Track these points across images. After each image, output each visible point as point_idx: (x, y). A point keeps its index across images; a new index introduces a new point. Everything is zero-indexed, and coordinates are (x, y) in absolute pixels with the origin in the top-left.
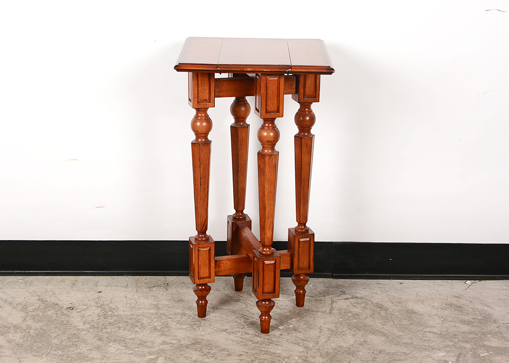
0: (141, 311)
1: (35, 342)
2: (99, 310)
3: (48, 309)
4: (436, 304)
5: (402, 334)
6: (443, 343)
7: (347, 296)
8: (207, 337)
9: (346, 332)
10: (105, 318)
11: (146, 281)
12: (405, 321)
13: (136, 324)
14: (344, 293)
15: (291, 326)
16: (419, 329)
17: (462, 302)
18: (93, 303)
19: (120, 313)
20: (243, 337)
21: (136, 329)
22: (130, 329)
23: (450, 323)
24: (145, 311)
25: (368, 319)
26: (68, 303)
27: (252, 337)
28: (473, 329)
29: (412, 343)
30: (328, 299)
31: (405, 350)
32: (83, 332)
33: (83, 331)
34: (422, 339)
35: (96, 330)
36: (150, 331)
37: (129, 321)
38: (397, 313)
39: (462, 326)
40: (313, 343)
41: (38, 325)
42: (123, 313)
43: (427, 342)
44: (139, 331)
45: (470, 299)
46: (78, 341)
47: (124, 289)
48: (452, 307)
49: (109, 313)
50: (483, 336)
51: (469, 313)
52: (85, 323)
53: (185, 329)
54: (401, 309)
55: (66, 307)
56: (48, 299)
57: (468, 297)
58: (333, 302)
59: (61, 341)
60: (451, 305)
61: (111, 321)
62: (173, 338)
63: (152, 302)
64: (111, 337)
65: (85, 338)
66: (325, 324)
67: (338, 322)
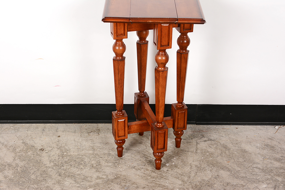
0: (83, 152)
1: (21, 177)
2: (59, 150)
3: (28, 150)
4: (258, 145)
5: (239, 169)
6: (265, 177)
7: (205, 139)
8: (124, 173)
9: (206, 168)
10: (63, 157)
11: (86, 128)
12: (241, 159)
13: (81, 162)
14: (204, 136)
15: (173, 164)
16: (250, 165)
17: (274, 143)
18: (55, 145)
19: (71, 154)
20: (145, 173)
21: (81, 167)
22: (78, 167)
23: (268, 160)
24: (87, 152)
25: (219, 157)
26: (40, 145)
27: (150, 173)
28: (282, 165)
29: (246, 177)
30: (194, 141)
31: (242, 182)
32: (50, 169)
33: (50, 168)
34: (252, 173)
35: (57, 167)
36: (89, 168)
37: (77, 160)
38: (235, 153)
39: (275, 163)
40: (187, 177)
41: (21, 164)
43: (255, 176)
44: (83, 168)
45: (278, 141)
46: (47, 177)
47: (74, 134)
48: (268, 147)
49: (65, 154)
51: (278, 152)
52: (50, 161)
53: (110, 166)
54: (238, 149)
55: (39, 148)
56: (28, 143)
57: (277, 139)
58: (197, 143)
59: (37, 177)
60: (267, 145)
61: (66, 160)
62: (103, 174)
63: (90, 144)
64: (66, 173)
65: (50, 174)
66: (193, 162)
67: (201, 160)
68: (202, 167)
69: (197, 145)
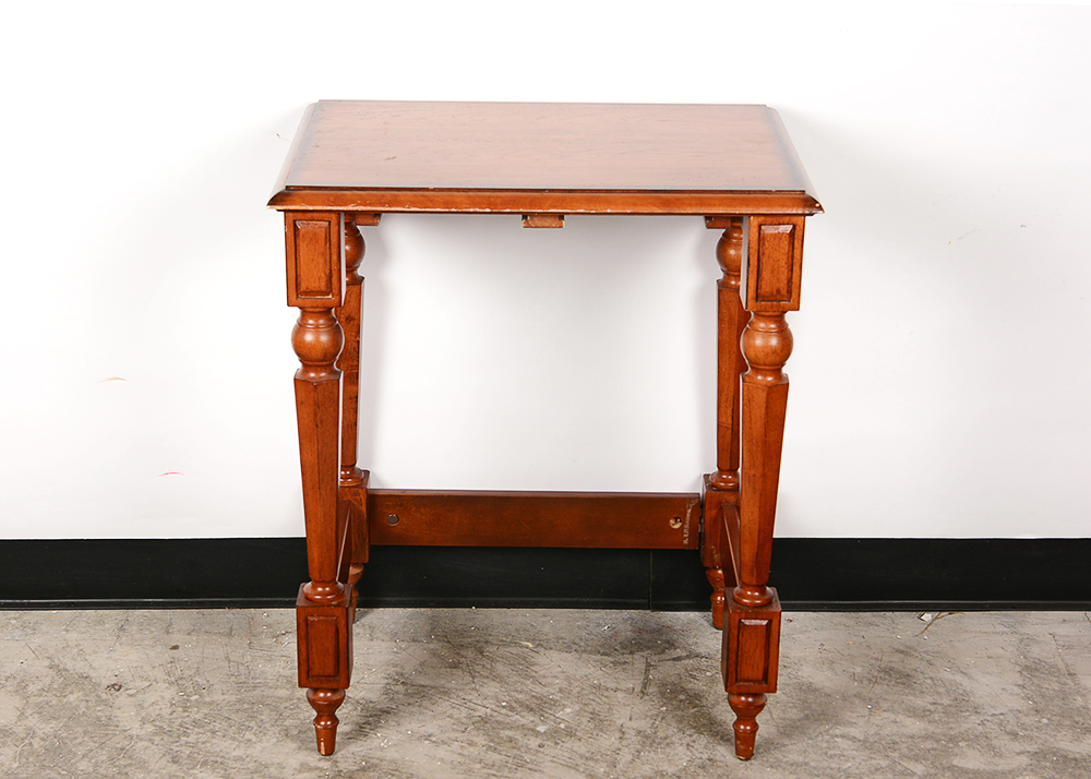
0: (258, 692)
1: (43, 767)
2: (174, 689)
3: (70, 689)
4: (859, 670)
5: (786, 741)
6: (869, 763)
7: (679, 653)
8: (391, 754)
9: (674, 739)
10: (185, 709)
11: (269, 620)
12: (794, 710)
13: (247, 723)
14: (673, 645)
15: (562, 726)
16: (822, 728)
17: (911, 664)
18: (160, 674)
19: (215, 698)
20: (465, 752)
21: (249, 735)
22: (236, 736)
23: (885, 715)
24: (267, 692)
26: (110, 673)
27: (482, 753)
28: (931, 728)
29: (806, 764)
30: (638, 659)
32: (140, 744)
33: (141, 740)
34: (826, 753)
35: (166, 738)
36: (275, 740)
37: (233, 716)
39: (908, 721)
40: (605, 765)
41: (47, 728)
42: (222, 697)
43: (836, 759)
44: (254, 740)
45: (928, 657)
46: (130, 765)
47: (225, 640)
48: (890, 676)
49: (194, 698)
50: (951, 745)
51: (924, 690)
52: (143, 722)
53: (346, 734)
55: (106, 682)
56: (69, 666)
57: (925, 652)
58: (649, 665)
59: (96, 765)
60: (889, 671)
61: (198, 716)
63: (281, 670)
64: (196, 755)
65: (143, 757)
66: (630, 719)
67: (657, 715)
68: (660, 734)
69: (647, 670)
